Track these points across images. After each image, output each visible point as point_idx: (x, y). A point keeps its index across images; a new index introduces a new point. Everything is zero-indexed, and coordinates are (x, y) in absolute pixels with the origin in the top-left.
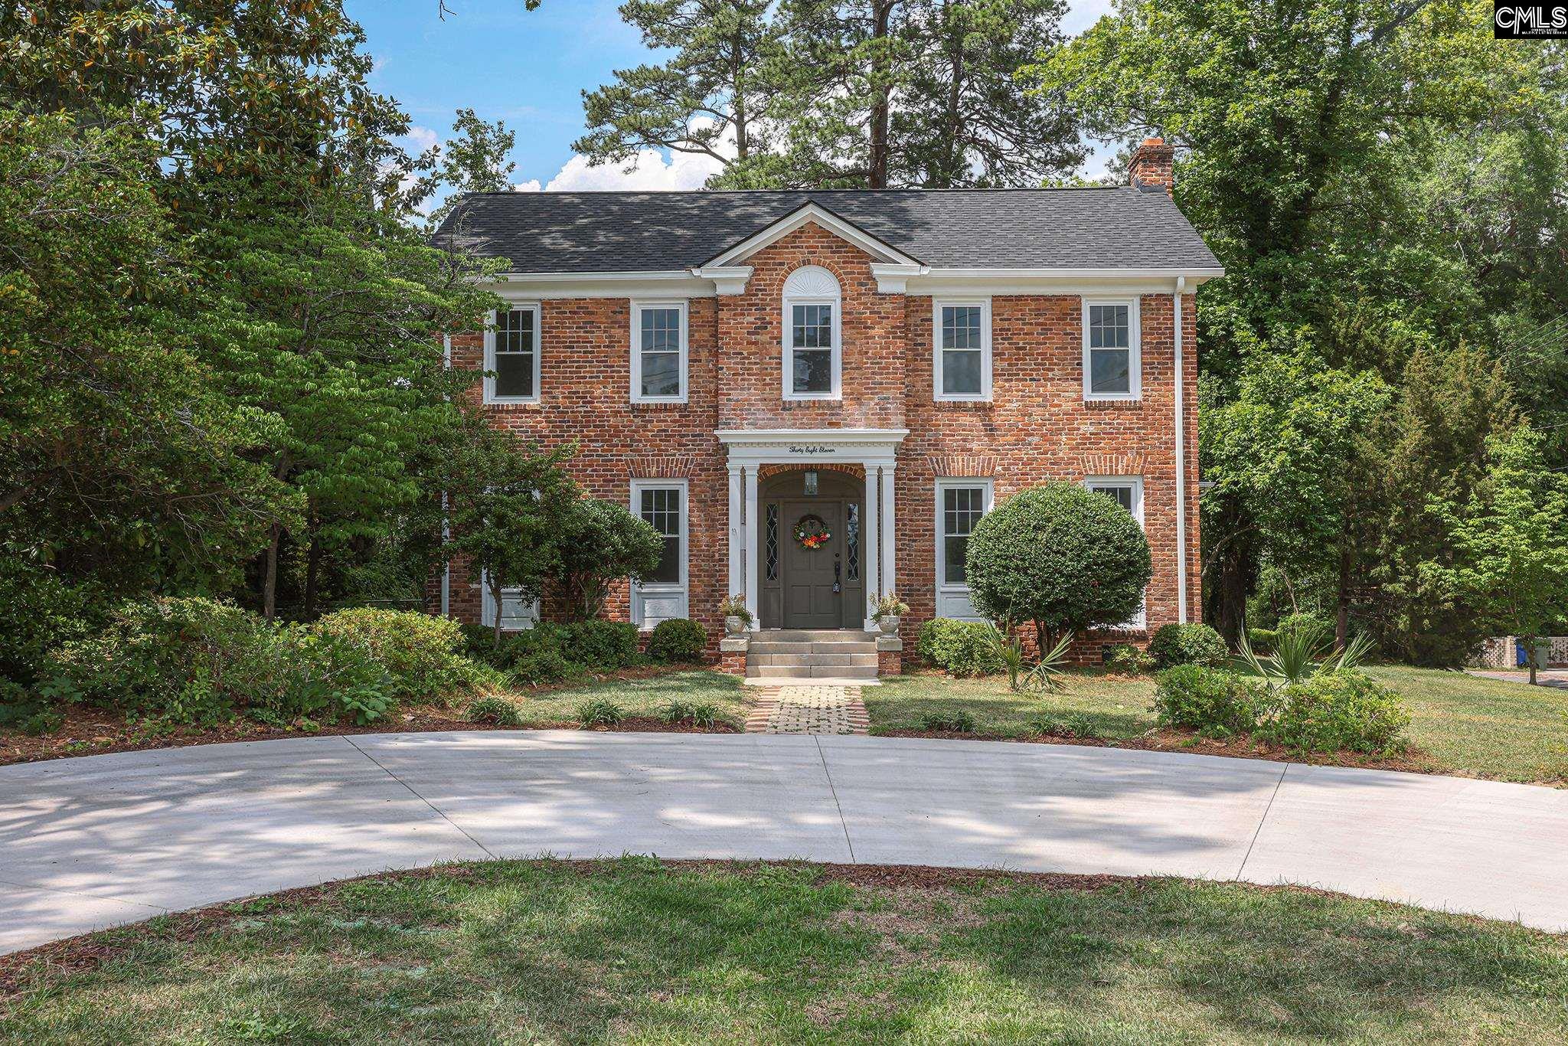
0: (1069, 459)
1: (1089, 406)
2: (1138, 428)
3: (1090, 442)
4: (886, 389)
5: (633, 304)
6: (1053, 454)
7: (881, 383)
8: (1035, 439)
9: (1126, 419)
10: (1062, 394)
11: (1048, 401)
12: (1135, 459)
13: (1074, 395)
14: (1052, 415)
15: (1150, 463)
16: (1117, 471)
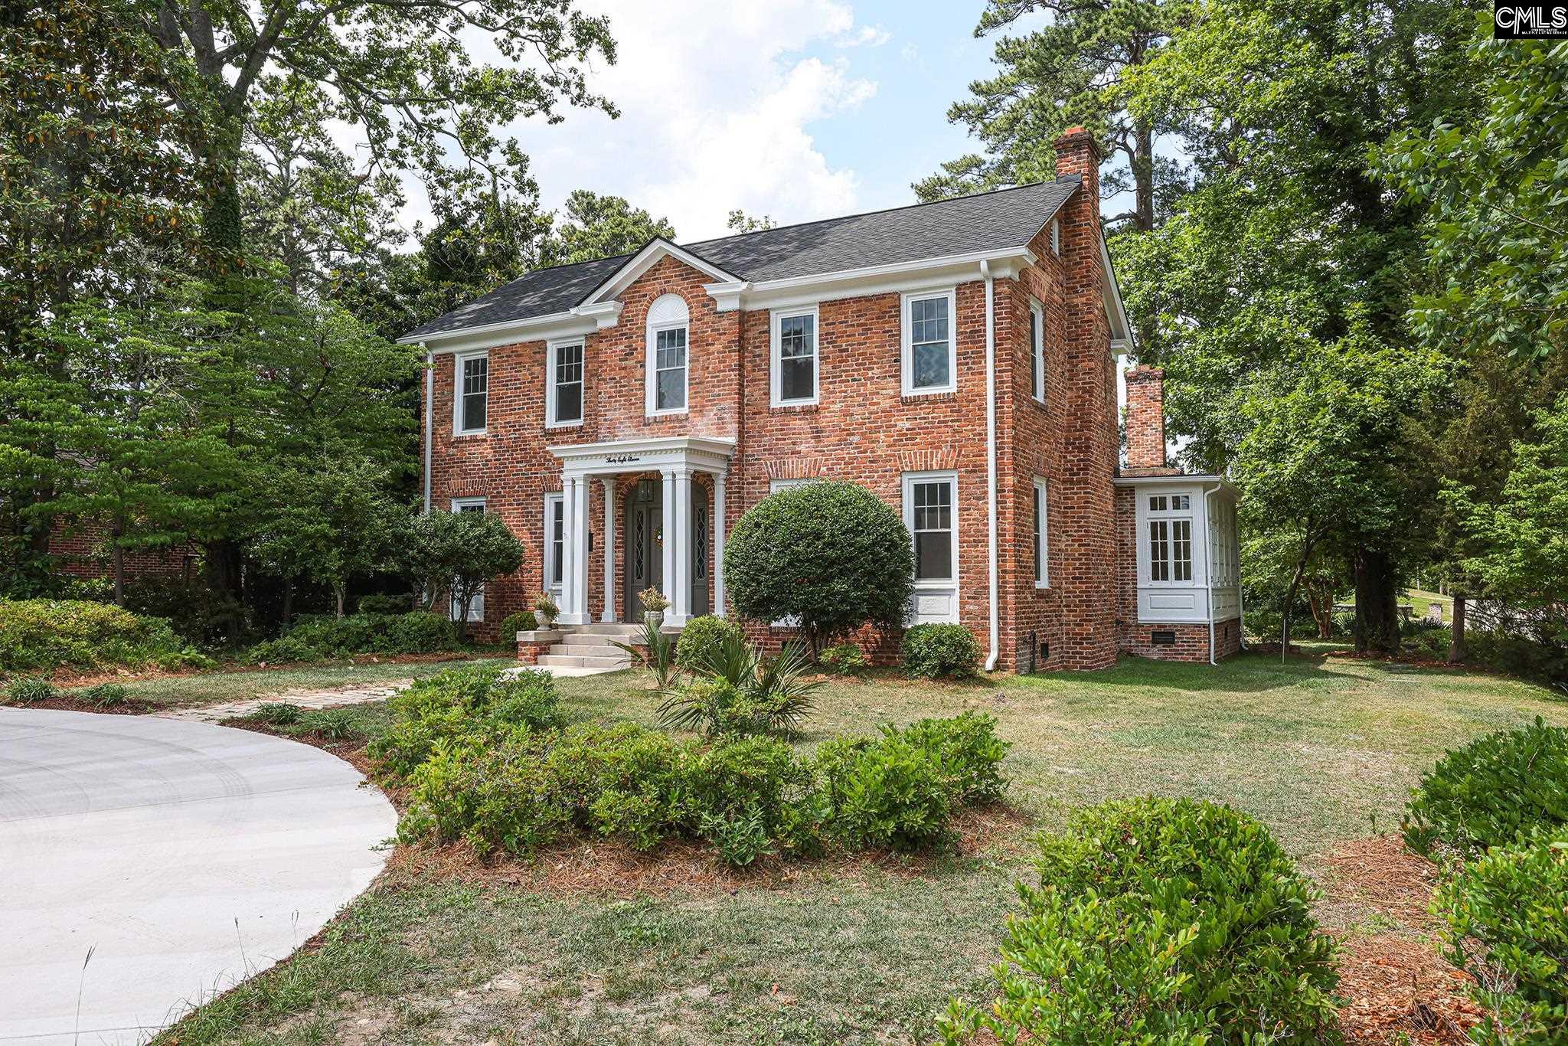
0: (886, 456)
1: (906, 402)
2: (952, 421)
3: (907, 436)
4: (722, 400)
5: (549, 344)
6: (872, 452)
7: (719, 395)
8: (856, 439)
9: (941, 413)
10: (881, 392)
11: (868, 399)
12: (949, 453)
13: (891, 392)
14: (871, 413)
15: (964, 456)
16: (931, 466)
